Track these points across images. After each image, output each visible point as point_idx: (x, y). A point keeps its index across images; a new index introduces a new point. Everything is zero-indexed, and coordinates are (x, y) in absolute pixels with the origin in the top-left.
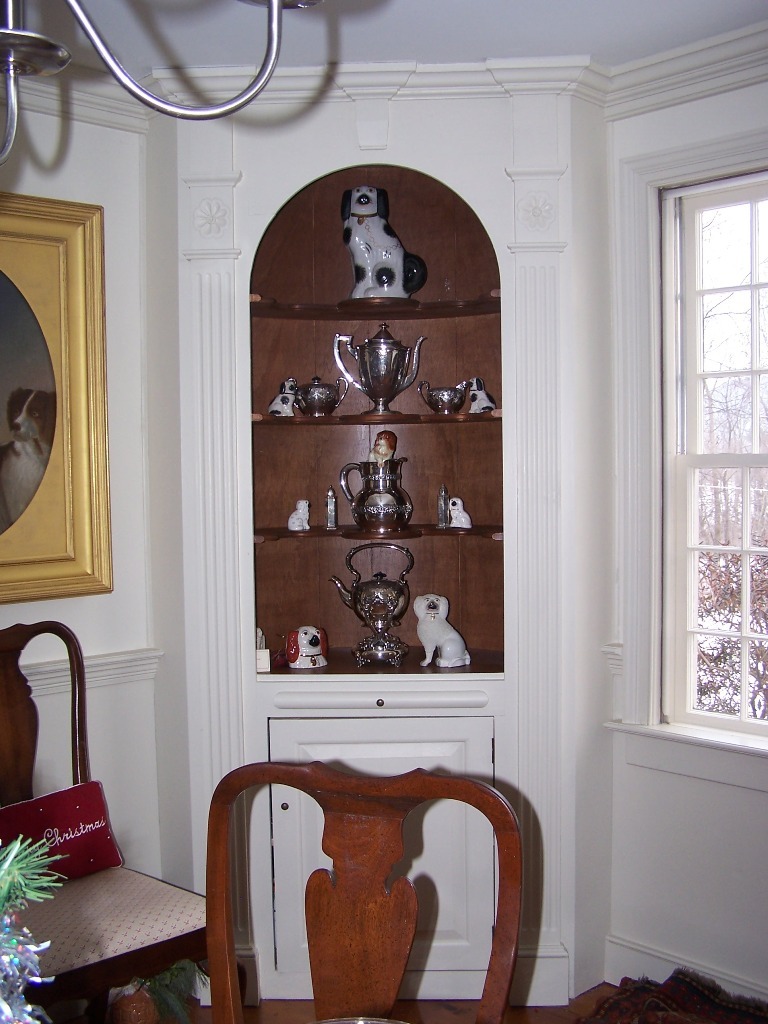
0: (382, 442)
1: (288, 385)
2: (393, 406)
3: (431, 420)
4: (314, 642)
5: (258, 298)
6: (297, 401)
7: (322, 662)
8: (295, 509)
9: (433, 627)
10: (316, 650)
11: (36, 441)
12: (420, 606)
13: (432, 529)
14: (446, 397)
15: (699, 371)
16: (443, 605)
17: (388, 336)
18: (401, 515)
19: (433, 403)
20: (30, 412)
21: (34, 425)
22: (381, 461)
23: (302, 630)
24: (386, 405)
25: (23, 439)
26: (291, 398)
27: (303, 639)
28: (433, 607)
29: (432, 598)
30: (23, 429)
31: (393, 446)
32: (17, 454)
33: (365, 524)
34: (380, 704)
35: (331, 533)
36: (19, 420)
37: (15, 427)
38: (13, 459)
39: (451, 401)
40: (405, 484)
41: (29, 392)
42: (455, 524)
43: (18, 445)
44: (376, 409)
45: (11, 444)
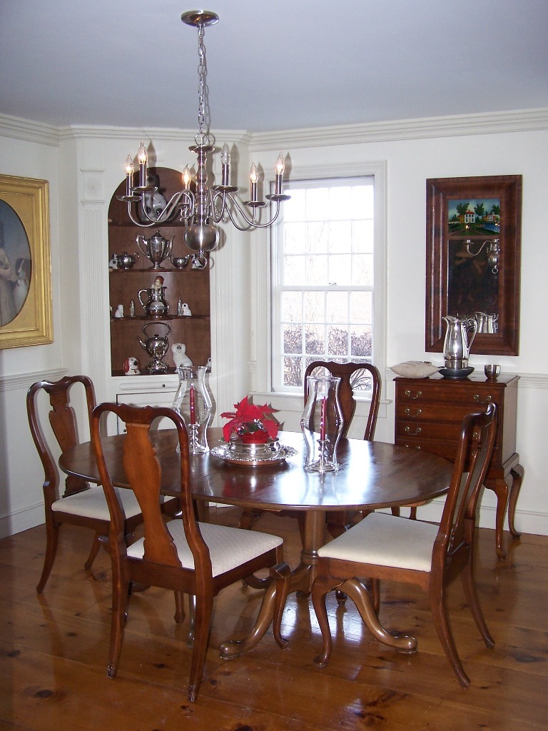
0: (158, 280)
1: (115, 256)
2: (162, 265)
3: (175, 271)
4: (135, 364)
5: (111, 221)
6: (118, 262)
7: (138, 372)
8: (117, 309)
9: (180, 357)
10: (136, 367)
11: (25, 280)
12: (174, 348)
13: (177, 317)
14: (181, 261)
15: (284, 253)
16: (183, 347)
17: (159, 235)
18: (166, 310)
19: (176, 264)
20: (23, 268)
21: (24, 273)
22: (156, 288)
23: (130, 359)
24: (158, 264)
25: (20, 279)
26: (117, 261)
27: (131, 363)
28: (179, 348)
29: (179, 344)
30: (20, 275)
31: (162, 283)
32: (19, 285)
33: (149, 315)
34: (164, 386)
35: (133, 319)
36: (19, 271)
37: (18, 274)
38: (17, 287)
39: (183, 263)
40: (166, 298)
41: (22, 259)
42: (185, 314)
43: (19, 282)
44: (154, 266)
45: (17, 281)
